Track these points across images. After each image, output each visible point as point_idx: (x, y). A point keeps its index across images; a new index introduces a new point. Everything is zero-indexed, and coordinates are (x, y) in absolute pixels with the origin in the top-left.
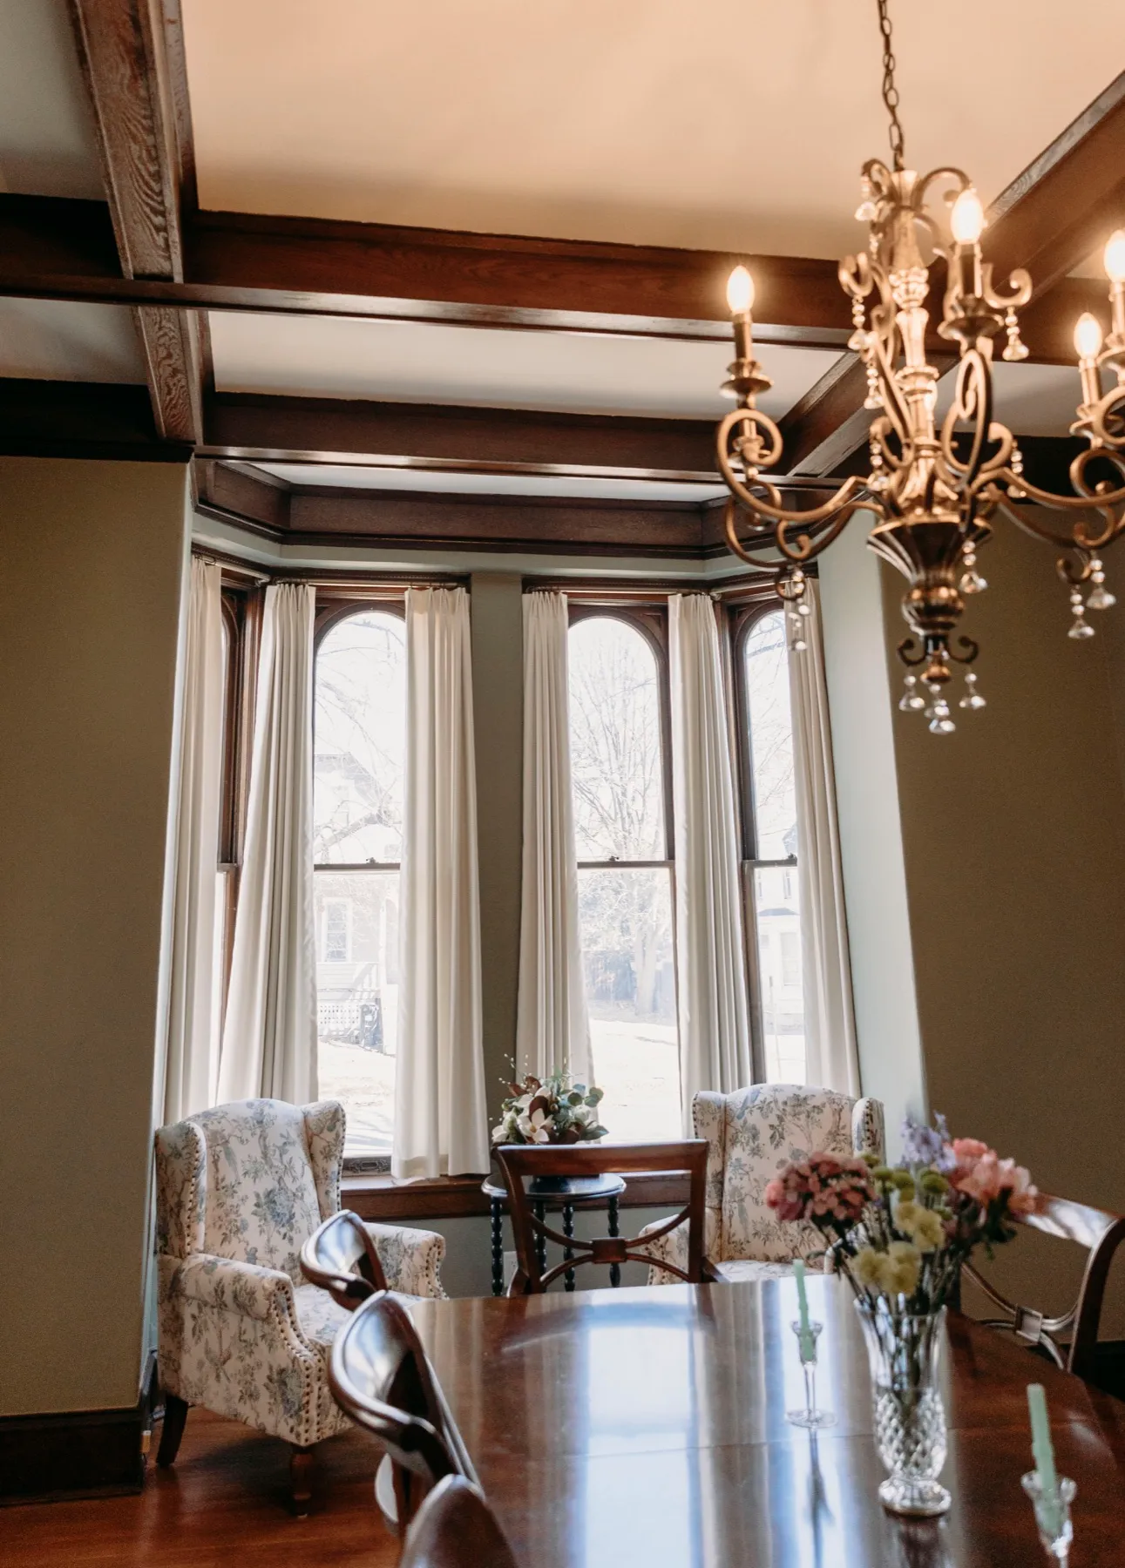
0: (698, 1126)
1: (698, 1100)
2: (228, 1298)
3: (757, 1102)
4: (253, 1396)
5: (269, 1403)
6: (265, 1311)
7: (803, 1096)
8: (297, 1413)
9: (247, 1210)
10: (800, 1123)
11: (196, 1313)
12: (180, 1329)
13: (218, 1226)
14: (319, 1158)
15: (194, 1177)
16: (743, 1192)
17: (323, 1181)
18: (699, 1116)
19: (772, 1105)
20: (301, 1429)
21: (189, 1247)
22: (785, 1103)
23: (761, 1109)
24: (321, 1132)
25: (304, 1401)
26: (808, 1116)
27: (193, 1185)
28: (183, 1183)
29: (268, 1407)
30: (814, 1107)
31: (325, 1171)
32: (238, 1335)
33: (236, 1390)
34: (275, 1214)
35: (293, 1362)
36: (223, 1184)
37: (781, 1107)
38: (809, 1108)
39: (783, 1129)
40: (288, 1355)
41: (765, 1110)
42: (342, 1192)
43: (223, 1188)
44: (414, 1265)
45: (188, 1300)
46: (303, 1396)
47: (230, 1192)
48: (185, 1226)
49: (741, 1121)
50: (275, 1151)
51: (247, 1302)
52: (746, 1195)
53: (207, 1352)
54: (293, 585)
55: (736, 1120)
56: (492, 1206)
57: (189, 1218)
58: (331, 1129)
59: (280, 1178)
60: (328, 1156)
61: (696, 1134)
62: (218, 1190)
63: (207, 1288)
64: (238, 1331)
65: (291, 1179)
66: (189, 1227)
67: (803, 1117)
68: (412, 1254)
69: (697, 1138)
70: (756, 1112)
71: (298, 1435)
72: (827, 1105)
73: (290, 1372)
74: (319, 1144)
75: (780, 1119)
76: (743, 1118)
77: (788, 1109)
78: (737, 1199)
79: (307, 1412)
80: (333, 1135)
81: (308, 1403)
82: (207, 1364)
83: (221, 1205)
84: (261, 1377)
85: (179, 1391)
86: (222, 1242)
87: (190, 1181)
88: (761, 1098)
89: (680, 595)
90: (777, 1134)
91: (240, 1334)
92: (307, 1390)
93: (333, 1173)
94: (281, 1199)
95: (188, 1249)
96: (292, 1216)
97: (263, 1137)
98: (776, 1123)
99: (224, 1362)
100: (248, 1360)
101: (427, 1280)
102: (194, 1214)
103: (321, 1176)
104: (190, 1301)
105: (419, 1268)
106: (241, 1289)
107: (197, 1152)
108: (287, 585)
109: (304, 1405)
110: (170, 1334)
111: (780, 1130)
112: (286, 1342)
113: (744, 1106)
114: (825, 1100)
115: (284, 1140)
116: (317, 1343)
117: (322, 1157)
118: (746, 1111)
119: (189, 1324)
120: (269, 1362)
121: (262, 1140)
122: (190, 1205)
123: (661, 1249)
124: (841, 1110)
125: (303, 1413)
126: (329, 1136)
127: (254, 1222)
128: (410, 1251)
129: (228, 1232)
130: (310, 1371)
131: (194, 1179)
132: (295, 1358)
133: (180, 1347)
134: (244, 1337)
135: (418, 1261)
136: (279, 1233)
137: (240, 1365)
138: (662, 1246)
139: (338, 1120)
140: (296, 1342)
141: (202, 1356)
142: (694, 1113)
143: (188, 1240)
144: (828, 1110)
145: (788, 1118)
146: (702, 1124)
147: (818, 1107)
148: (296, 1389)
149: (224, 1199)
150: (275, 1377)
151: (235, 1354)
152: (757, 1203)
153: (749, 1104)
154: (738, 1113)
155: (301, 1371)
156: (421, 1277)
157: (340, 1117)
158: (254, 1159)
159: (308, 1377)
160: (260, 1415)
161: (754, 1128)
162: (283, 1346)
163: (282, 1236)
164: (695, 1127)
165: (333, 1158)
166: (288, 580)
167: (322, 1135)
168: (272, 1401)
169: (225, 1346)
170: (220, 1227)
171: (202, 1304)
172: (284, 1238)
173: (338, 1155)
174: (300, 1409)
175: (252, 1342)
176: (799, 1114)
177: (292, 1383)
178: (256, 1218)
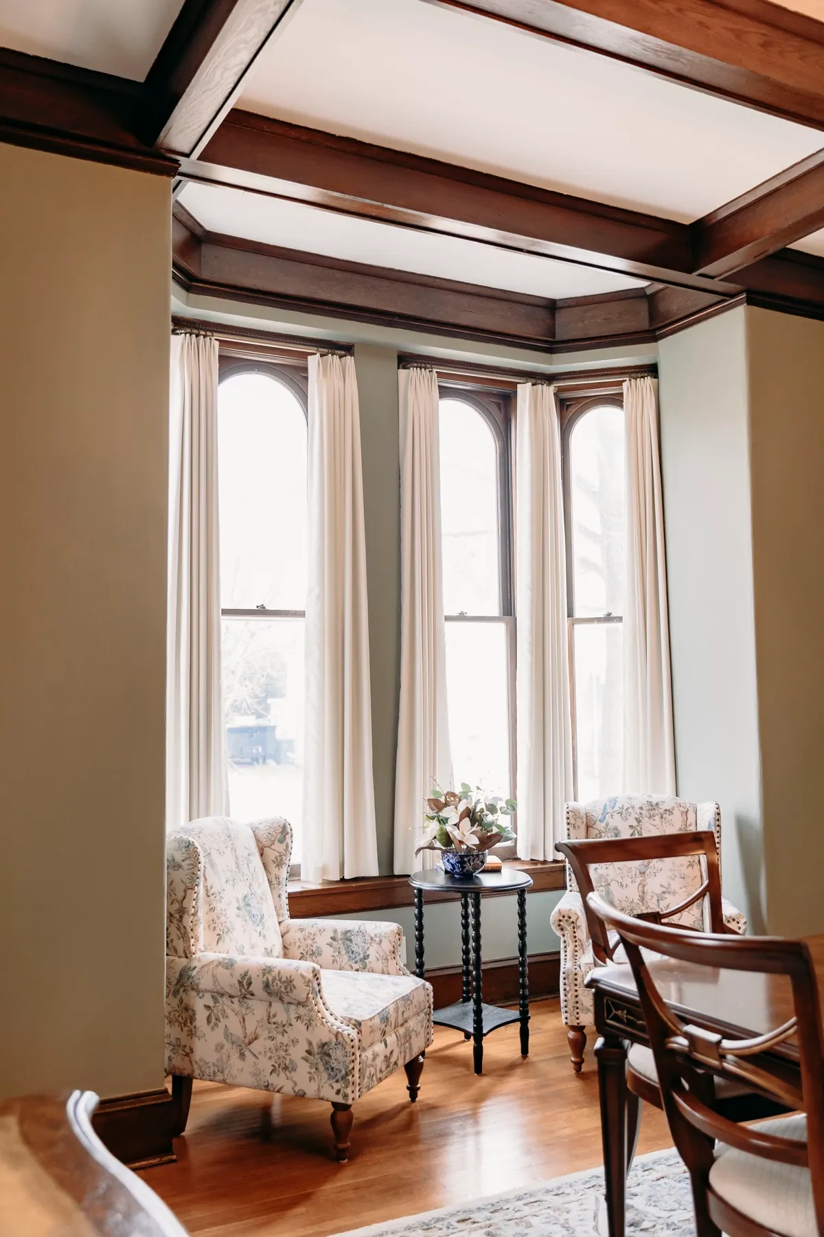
0: (571, 829)
1: (570, 809)
2: (257, 987)
3: (616, 808)
4: (288, 1068)
5: (309, 1073)
6: (305, 996)
7: (654, 802)
8: (343, 1078)
9: (232, 912)
10: (655, 823)
11: (211, 1004)
12: (192, 1019)
13: (212, 928)
14: (272, 867)
15: (196, 885)
16: (609, 878)
17: (276, 886)
18: (572, 821)
19: (630, 810)
20: (349, 1091)
21: (193, 947)
22: (641, 808)
23: (621, 813)
24: (273, 843)
25: (351, 1067)
26: (662, 817)
27: (195, 893)
28: (185, 891)
29: (308, 1075)
30: (666, 810)
31: (277, 878)
32: (266, 1019)
33: (266, 1065)
34: (251, 915)
35: (336, 1036)
36: (212, 891)
37: (638, 811)
38: (662, 811)
39: (641, 828)
40: (330, 1031)
41: (624, 814)
42: (289, 894)
43: (213, 894)
44: (383, 950)
45: (198, 994)
46: (350, 1063)
47: (218, 898)
48: (189, 930)
49: (603, 824)
50: (243, 861)
51: (283, 989)
52: (612, 881)
53: (227, 1035)
54: (194, 336)
55: (598, 822)
56: (416, 900)
57: (192, 922)
58: (281, 841)
59: (250, 884)
60: (279, 864)
61: (569, 835)
62: (208, 896)
63: (228, 982)
64: (266, 1015)
65: (257, 885)
66: (192, 930)
67: (657, 818)
68: (381, 941)
69: (569, 839)
70: (617, 817)
71: (346, 1096)
72: (675, 808)
73: (333, 1044)
74: (271, 854)
75: (639, 821)
76: (605, 822)
77: (645, 813)
78: (603, 884)
79: (353, 1076)
80: (284, 845)
81: (353, 1068)
82: (227, 1045)
83: (212, 909)
84: (298, 1053)
85: (193, 1071)
86: (218, 942)
87: (192, 889)
88: (619, 805)
89: (530, 384)
90: (636, 831)
91: (269, 1016)
92: (353, 1058)
93: (283, 878)
94: (253, 902)
95: (193, 949)
96: (262, 917)
97: (234, 850)
98: (635, 823)
99: (250, 1043)
100: (279, 1038)
101: (394, 961)
102: (196, 918)
103: (275, 882)
104: (201, 994)
105: (388, 952)
106: (274, 979)
107: (200, 863)
108: (188, 335)
109: (350, 1071)
110: (177, 1024)
111: (639, 829)
112: (324, 1020)
113: (605, 813)
114: (674, 805)
115: (248, 852)
116: (350, 1019)
117: (274, 865)
118: (607, 816)
119: (201, 1015)
120: (306, 1039)
121: (233, 852)
122: (193, 911)
123: (572, 925)
124: (687, 812)
125: (350, 1078)
126: (279, 847)
127: (238, 923)
128: (378, 940)
129: (221, 933)
130: (354, 1042)
131: (196, 887)
132: (338, 1033)
133: (191, 1034)
134: (273, 1020)
135: (387, 946)
136: (256, 931)
137: (270, 1044)
138: (573, 922)
139: (287, 833)
140: (331, 1019)
141: (222, 1039)
142: (568, 818)
143: (192, 941)
144: (677, 812)
145: (645, 820)
146: (574, 827)
147: (669, 811)
148: (341, 1058)
149: (214, 904)
150: (316, 1050)
151: (264, 1034)
152: (622, 886)
153: (609, 810)
154: (599, 818)
155: (346, 1043)
156: (390, 959)
157: (289, 830)
158: (230, 869)
159: (353, 1047)
160: (297, 1083)
161: (616, 829)
162: (322, 1024)
163: (258, 935)
164: (568, 829)
165: (284, 866)
166: (189, 330)
167: (273, 847)
168: (313, 1070)
169: (250, 1029)
170: (215, 928)
171: (218, 995)
172: (260, 936)
173: (287, 863)
174: (347, 1074)
175: (284, 1022)
176: (654, 816)
177: (337, 1054)
178: (239, 919)
